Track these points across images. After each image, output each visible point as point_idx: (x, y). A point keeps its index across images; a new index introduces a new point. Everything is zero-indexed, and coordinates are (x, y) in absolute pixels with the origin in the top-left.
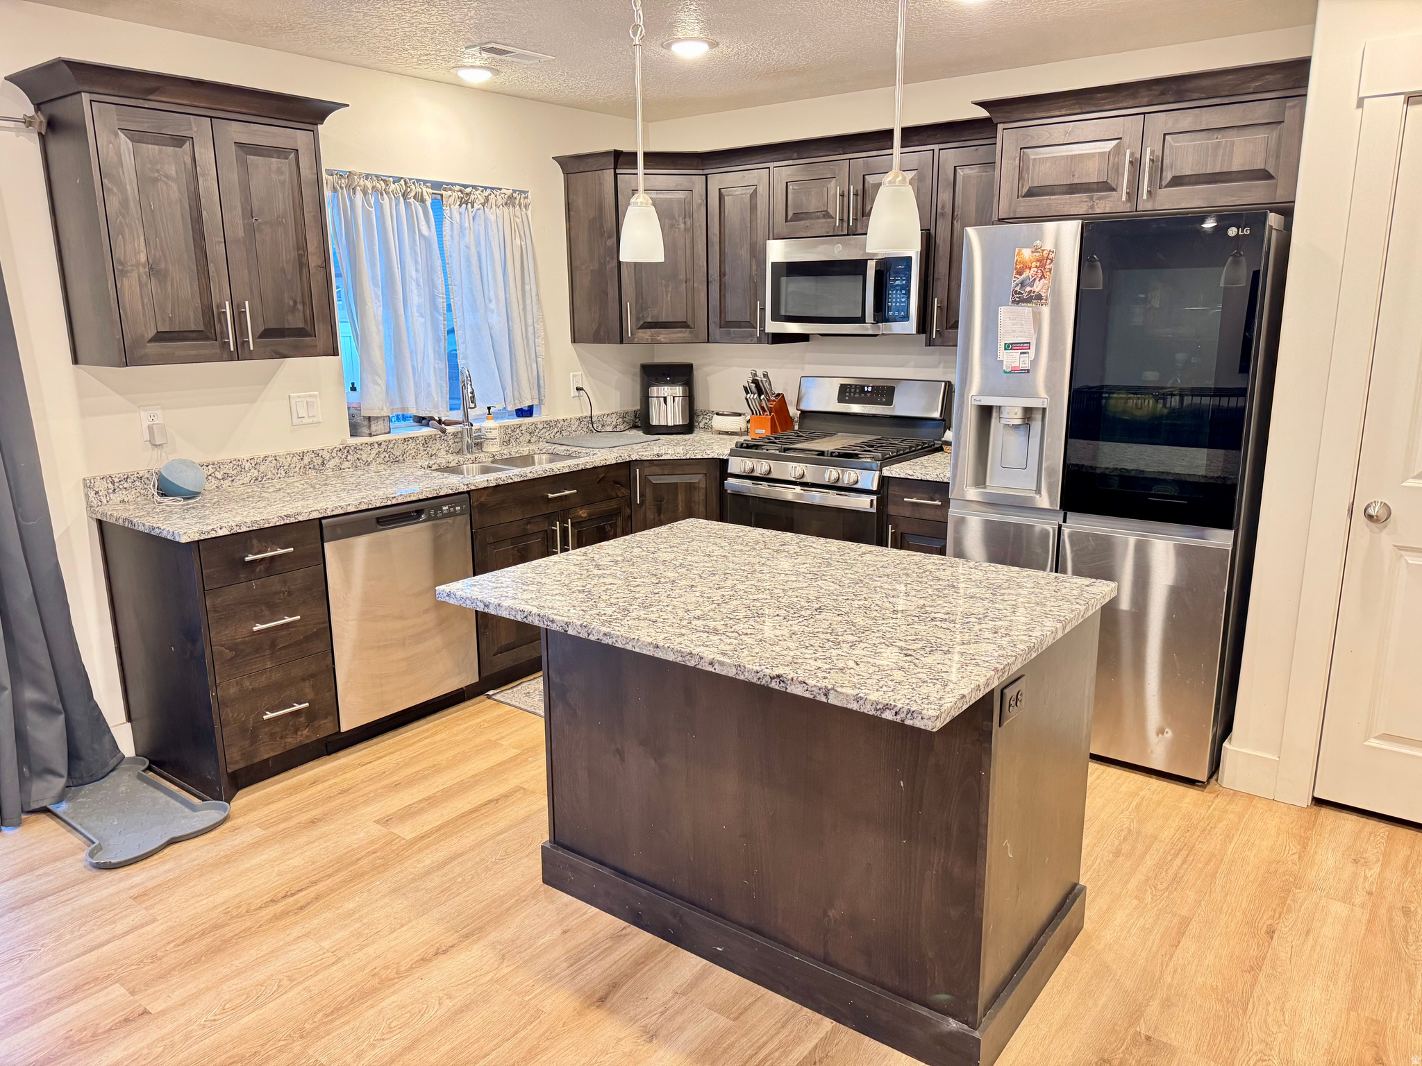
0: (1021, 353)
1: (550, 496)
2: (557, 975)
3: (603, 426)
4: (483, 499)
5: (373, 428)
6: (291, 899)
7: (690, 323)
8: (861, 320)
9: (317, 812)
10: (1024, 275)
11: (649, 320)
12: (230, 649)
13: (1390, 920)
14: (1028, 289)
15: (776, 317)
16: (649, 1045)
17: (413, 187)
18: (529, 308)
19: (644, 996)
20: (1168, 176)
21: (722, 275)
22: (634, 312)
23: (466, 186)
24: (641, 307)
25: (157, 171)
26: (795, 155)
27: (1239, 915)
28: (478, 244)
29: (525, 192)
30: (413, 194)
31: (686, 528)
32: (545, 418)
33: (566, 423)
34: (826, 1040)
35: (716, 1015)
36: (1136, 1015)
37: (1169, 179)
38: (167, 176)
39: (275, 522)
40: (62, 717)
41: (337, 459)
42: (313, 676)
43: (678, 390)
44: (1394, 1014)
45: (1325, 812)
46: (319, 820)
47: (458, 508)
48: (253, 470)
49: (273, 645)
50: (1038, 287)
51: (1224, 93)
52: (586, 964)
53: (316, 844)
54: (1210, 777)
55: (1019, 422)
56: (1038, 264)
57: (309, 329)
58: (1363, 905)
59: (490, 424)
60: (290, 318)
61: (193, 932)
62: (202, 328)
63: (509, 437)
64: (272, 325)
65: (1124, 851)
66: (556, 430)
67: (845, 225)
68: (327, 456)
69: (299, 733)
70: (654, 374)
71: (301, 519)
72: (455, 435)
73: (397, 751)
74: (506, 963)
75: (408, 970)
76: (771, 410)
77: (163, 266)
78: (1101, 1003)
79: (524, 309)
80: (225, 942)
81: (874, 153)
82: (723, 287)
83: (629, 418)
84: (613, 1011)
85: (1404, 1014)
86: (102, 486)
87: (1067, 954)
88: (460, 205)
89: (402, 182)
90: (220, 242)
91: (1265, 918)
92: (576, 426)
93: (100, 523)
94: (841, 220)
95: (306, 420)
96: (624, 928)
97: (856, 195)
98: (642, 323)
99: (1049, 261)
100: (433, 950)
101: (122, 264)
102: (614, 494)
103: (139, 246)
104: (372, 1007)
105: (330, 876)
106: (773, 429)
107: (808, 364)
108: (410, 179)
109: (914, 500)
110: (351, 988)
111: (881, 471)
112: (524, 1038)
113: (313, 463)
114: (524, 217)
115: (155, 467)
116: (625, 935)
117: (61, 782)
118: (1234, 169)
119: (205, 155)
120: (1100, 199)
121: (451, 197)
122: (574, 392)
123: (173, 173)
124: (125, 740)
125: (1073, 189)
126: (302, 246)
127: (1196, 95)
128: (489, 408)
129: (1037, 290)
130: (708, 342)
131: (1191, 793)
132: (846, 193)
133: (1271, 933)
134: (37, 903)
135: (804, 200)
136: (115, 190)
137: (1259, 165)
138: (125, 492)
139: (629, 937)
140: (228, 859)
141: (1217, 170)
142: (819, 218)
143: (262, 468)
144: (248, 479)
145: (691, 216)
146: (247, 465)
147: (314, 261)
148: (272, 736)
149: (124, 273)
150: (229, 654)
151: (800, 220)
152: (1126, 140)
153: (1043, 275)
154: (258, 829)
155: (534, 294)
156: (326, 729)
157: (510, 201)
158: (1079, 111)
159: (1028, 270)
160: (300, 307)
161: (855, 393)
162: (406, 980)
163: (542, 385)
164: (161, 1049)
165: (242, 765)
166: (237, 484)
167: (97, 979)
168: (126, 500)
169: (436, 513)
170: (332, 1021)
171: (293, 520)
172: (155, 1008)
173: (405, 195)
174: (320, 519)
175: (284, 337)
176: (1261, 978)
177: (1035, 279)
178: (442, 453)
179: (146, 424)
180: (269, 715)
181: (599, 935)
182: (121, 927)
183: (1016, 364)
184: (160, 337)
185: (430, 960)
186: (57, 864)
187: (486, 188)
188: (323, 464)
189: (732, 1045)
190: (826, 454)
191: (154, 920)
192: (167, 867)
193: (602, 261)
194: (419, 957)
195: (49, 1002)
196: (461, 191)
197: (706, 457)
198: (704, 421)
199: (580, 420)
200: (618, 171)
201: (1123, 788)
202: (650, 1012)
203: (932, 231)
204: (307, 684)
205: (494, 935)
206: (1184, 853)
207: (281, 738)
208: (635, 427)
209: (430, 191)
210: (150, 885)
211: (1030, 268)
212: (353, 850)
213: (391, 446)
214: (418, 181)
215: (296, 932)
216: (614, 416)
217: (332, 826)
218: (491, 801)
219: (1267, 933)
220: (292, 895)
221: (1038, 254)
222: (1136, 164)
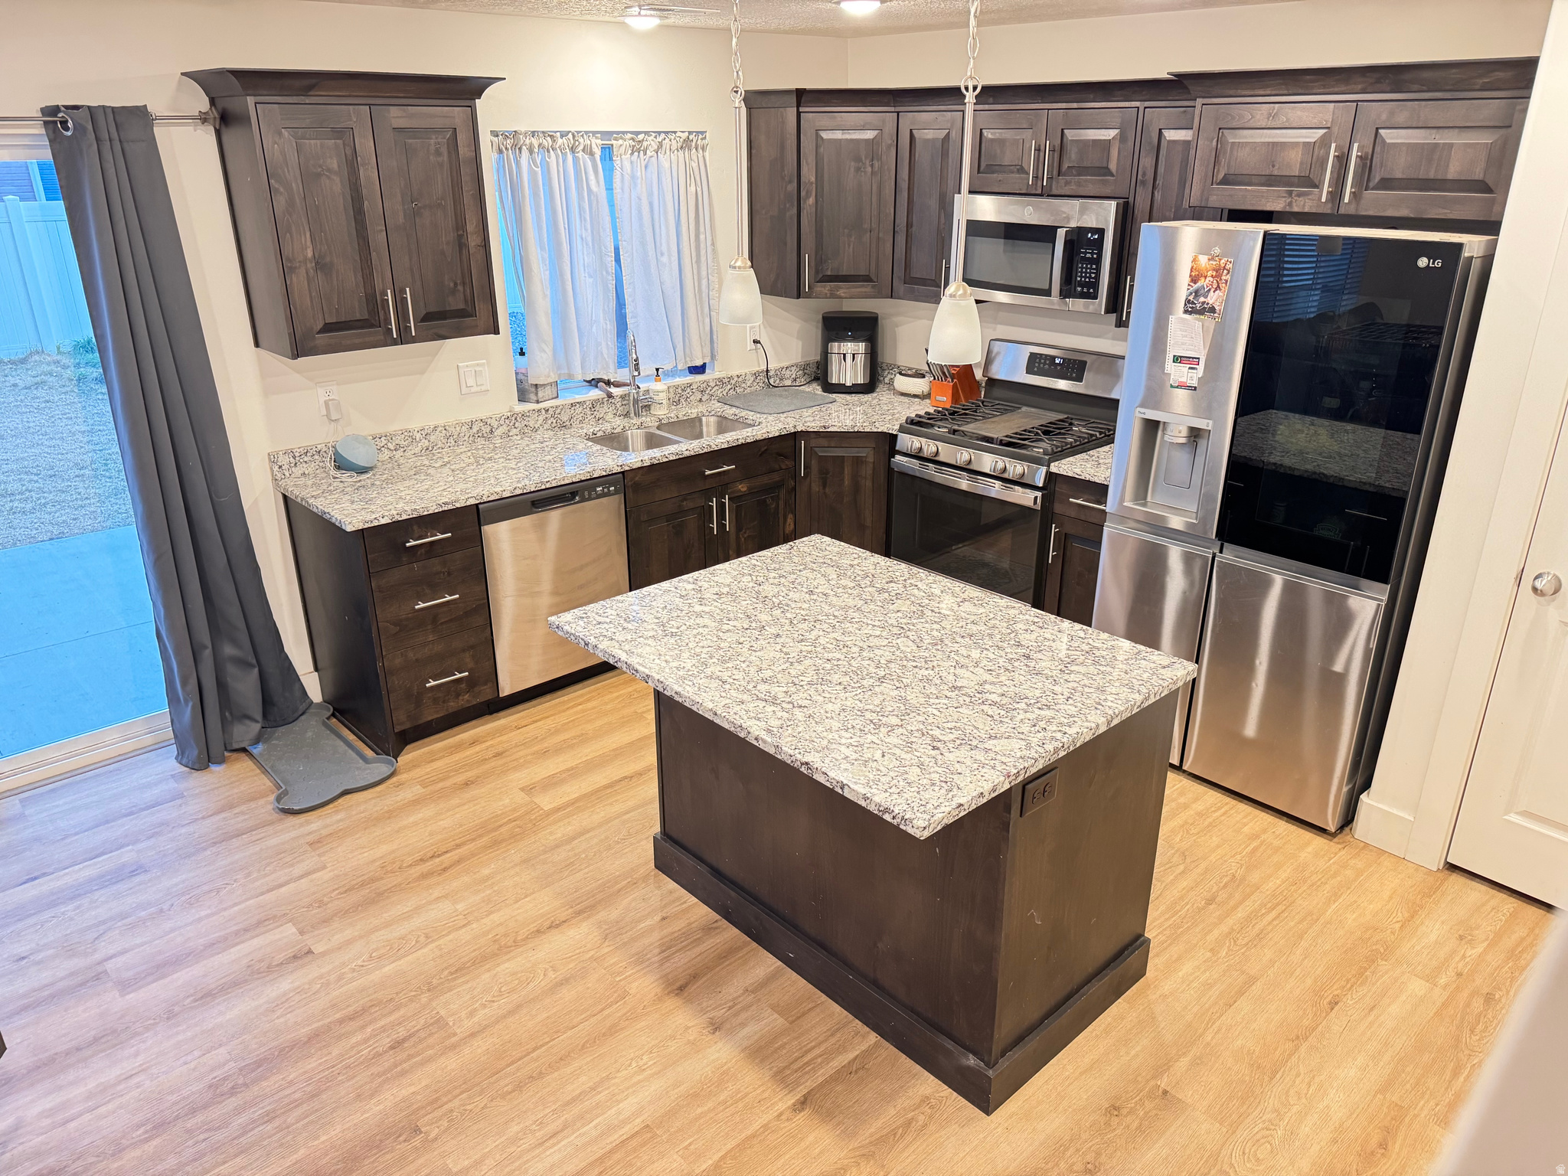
0: (1190, 368)
1: (708, 472)
2: (649, 959)
3: (781, 380)
4: (637, 479)
5: (540, 394)
6: (437, 860)
7: (873, 277)
8: (1047, 293)
9: (470, 775)
10: (1199, 284)
11: (829, 273)
12: (395, 624)
13: (1468, 1005)
14: (1202, 299)
16: (711, 1037)
17: (581, 140)
18: (703, 259)
19: (719, 989)
20: (1376, 178)
21: (909, 225)
22: (813, 264)
23: (638, 133)
24: (819, 262)
25: (320, 166)
26: (991, 100)
27: (1309, 981)
28: (650, 194)
29: (702, 133)
30: (581, 147)
31: (806, 549)
32: (717, 375)
33: (740, 379)
34: (866, 1054)
35: (776, 1016)
36: (1163, 1067)
37: (1377, 181)
38: (329, 170)
39: (433, 509)
40: (256, 670)
41: (505, 427)
42: (472, 647)
43: (861, 347)
44: (1422, 1102)
45: (1457, 879)
46: (473, 783)
47: (612, 488)
48: (424, 440)
49: (435, 619)
50: (1213, 299)
51: (1448, 88)
52: (673, 954)
53: (466, 807)
54: (1341, 828)
55: (1183, 440)
56: (1214, 274)
57: (469, 309)
58: (1445, 987)
59: (660, 386)
60: (450, 299)
61: (355, 882)
62: (366, 317)
63: (678, 397)
64: (433, 309)
65: (1218, 899)
66: (729, 387)
67: (1040, 183)
68: (495, 424)
69: (461, 698)
70: (837, 326)
71: (458, 505)
72: (623, 397)
73: (552, 715)
74: (607, 943)
75: (523, 940)
76: (953, 377)
77: (328, 259)
78: (1133, 1053)
79: (698, 261)
80: (380, 894)
81: (1075, 105)
82: (909, 239)
83: (812, 369)
84: (689, 1000)
85: (1432, 1103)
86: (284, 460)
87: (1119, 1000)
88: (632, 154)
89: (570, 135)
90: (381, 231)
91: (1335, 987)
92: (751, 382)
93: (285, 497)
94: (1036, 177)
95: (473, 390)
96: (716, 921)
97: (1052, 150)
98: (821, 276)
99: (1225, 271)
100: (547, 924)
101: (288, 260)
102: (777, 467)
103: (306, 241)
104: (489, 970)
105: (474, 840)
106: (955, 398)
107: (1001, 324)
108: (578, 132)
109: (1079, 501)
110: (475, 950)
111: (1049, 466)
112: (609, 1016)
113: (483, 432)
114: (701, 160)
115: (331, 440)
116: (716, 928)
117: (256, 727)
118: (1450, 176)
119: (365, 145)
120: (1300, 195)
121: (621, 146)
122: (753, 346)
123: (335, 166)
124: (313, 687)
126: (460, 226)
127: (1416, 87)
128: (657, 370)
129: (1211, 302)
130: (892, 297)
131: (1318, 842)
132: (1042, 148)
133: (1333, 1004)
134: (234, 840)
135: (998, 151)
136: (282, 190)
137: (1478, 174)
138: (304, 465)
139: (718, 930)
140: (390, 815)
141: (1432, 175)
142: (1013, 173)
143: (432, 438)
144: (420, 448)
145: (880, 159)
146: (418, 436)
147: (473, 241)
148: (435, 700)
149: (292, 269)
150: (394, 629)
151: (993, 173)
152: (1335, 130)
153: (1218, 286)
154: (419, 787)
155: (709, 243)
156: (486, 694)
157: (686, 145)
158: (1286, 92)
159: (1203, 279)
160: (460, 288)
161: (1045, 364)
162: (521, 949)
163: (715, 340)
164: (319, 986)
165: (407, 726)
166: (408, 454)
167: (275, 917)
168: (306, 472)
169: (590, 494)
170: (455, 979)
171: (450, 507)
172: (318, 949)
173: (573, 150)
174: (477, 505)
175: (445, 319)
176: (1303, 1049)
177: (1210, 290)
178: (610, 416)
179: (322, 401)
180: (433, 683)
181: (693, 925)
182: (298, 870)
183: (1184, 380)
184: (328, 328)
185: (544, 933)
186: (251, 803)
187: (659, 133)
188: (492, 432)
189: (782, 1046)
190: (995, 441)
191: (324, 867)
192: (339, 817)
193: (782, 207)
194: (535, 929)
195: (237, 933)
196: (633, 139)
197: (876, 430)
198: (889, 376)
199: (756, 375)
200: (801, 109)
201: (1246, 829)
202: (720, 1005)
203: (1131, 200)
204: (467, 654)
205: (602, 915)
206: (1281, 908)
207: (444, 702)
208: (816, 379)
209: (599, 142)
210: (324, 832)
211: (1206, 277)
212: (497, 816)
213: (558, 411)
214: (587, 133)
215: (436, 893)
216: (793, 369)
217: (483, 790)
218: (626, 778)
219: (1330, 1003)
220: (439, 856)
221: (1214, 263)
222: (1343, 160)
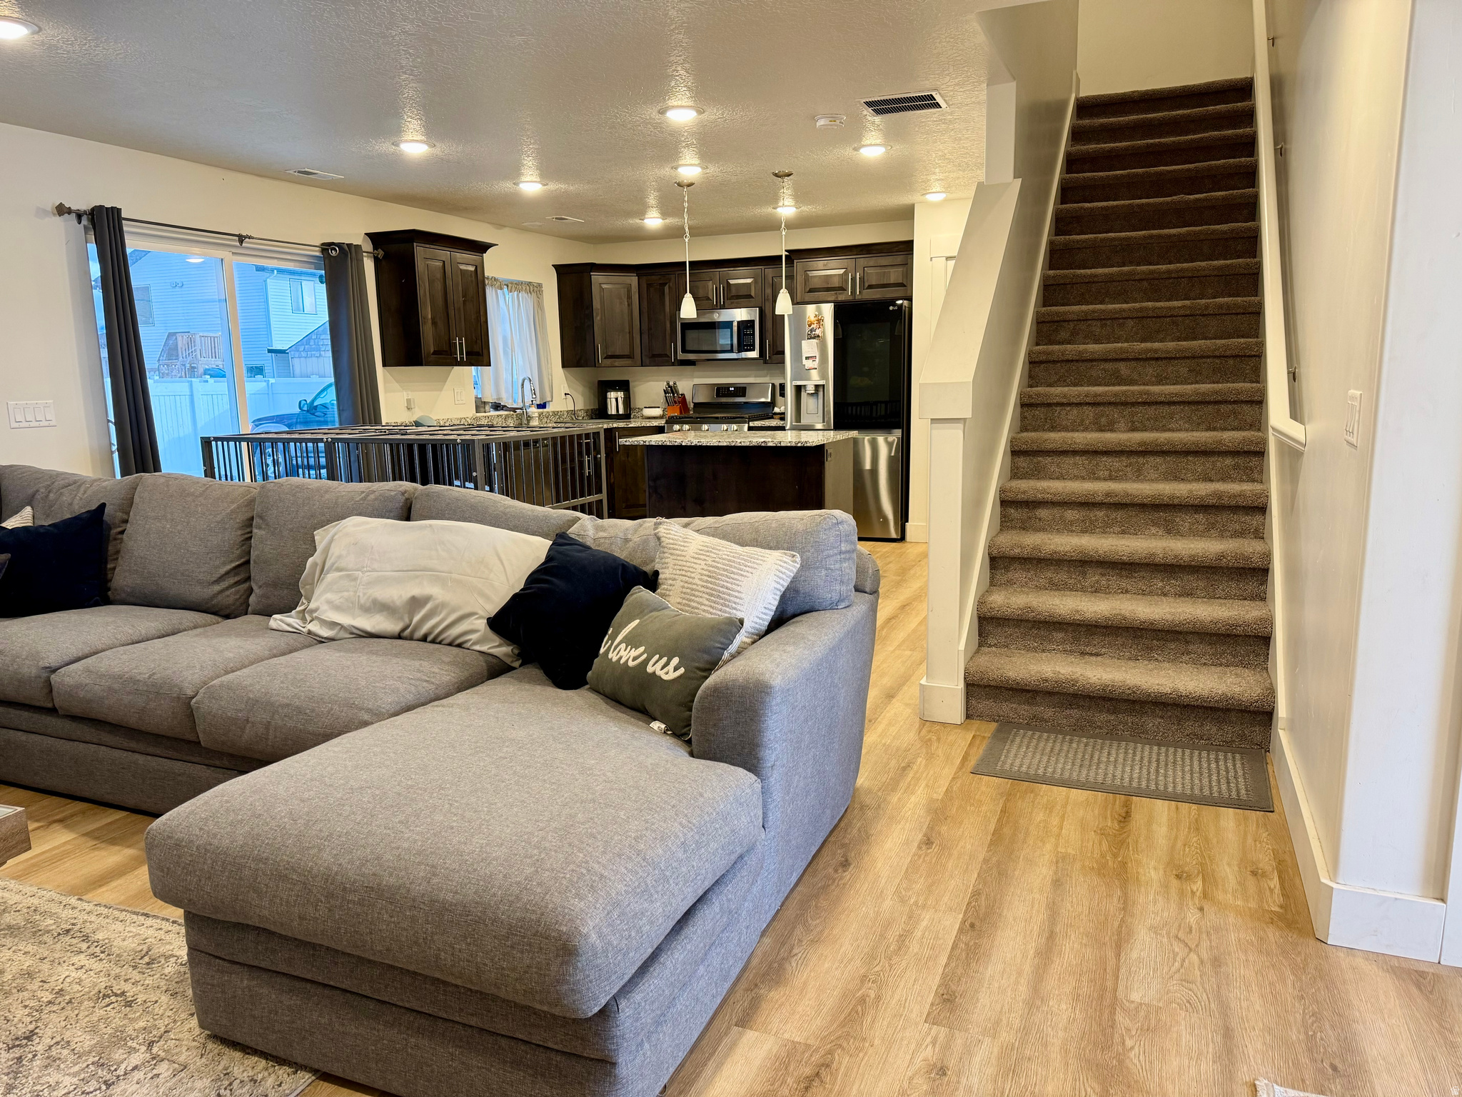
3: (578, 416)
5: (485, 408)
7: (632, 355)
8: (731, 351)
10: (811, 327)
11: (609, 354)
15: (684, 351)
17: (497, 282)
20: (866, 285)
21: (649, 329)
22: (602, 349)
23: (517, 281)
24: (606, 347)
25: (435, 277)
29: (541, 285)
32: (552, 409)
33: (561, 413)
38: (437, 279)
43: (620, 395)
50: (818, 332)
51: (886, 253)
54: (901, 539)
55: (813, 392)
56: (817, 322)
57: (481, 353)
60: (476, 347)
62: (447, 350)
66: (557, 417)
67: (719, 304)
70: (607, 385)
76: (679, 403)
77: (436, 320)
81: (732, 268)
82: (650, 336)
83: (589, 413)
90: (453, 309)
92: (566, 415)
94: (716, 301)
95: (459, 402)
97: (723, 288)
98: (606, 355)
99: (821, 320)
101: (424, 319)
103: (429, 311)
106: (681, 413)
107: (694, 376)
108: (498, 278)
118: (891, 283)
119: (448, 269)
120: (840, 294)
122: (565, 396)
125: (828, 289)
126: (478, 312)
127: (875, 253)
128: (532, 401)
129: (817, 334)
130: (641, 365)
131: (895, 543)
132: (718, 288)
135: (696, 291)
136: (422, 285)
137: (901, 282)
141: (886, 283)
142: (703, 300)
145: (629, 297)
149: (425, 323)
152: (849, 269)
157: (534, 289)
160: (478, 341)
161: (725, 392)
175: (475, 359)
177: (815, 329)
179: (406, 398)
184: (435, 353)
187: (525, 282)
193: (582, 322)
196: (515, 284)
197: (652, 425)
199: (566, 412)
200: (591, 273)
208: (596, 415)
211: (814, 324)
216: (583, 410)
222: (854, 280)
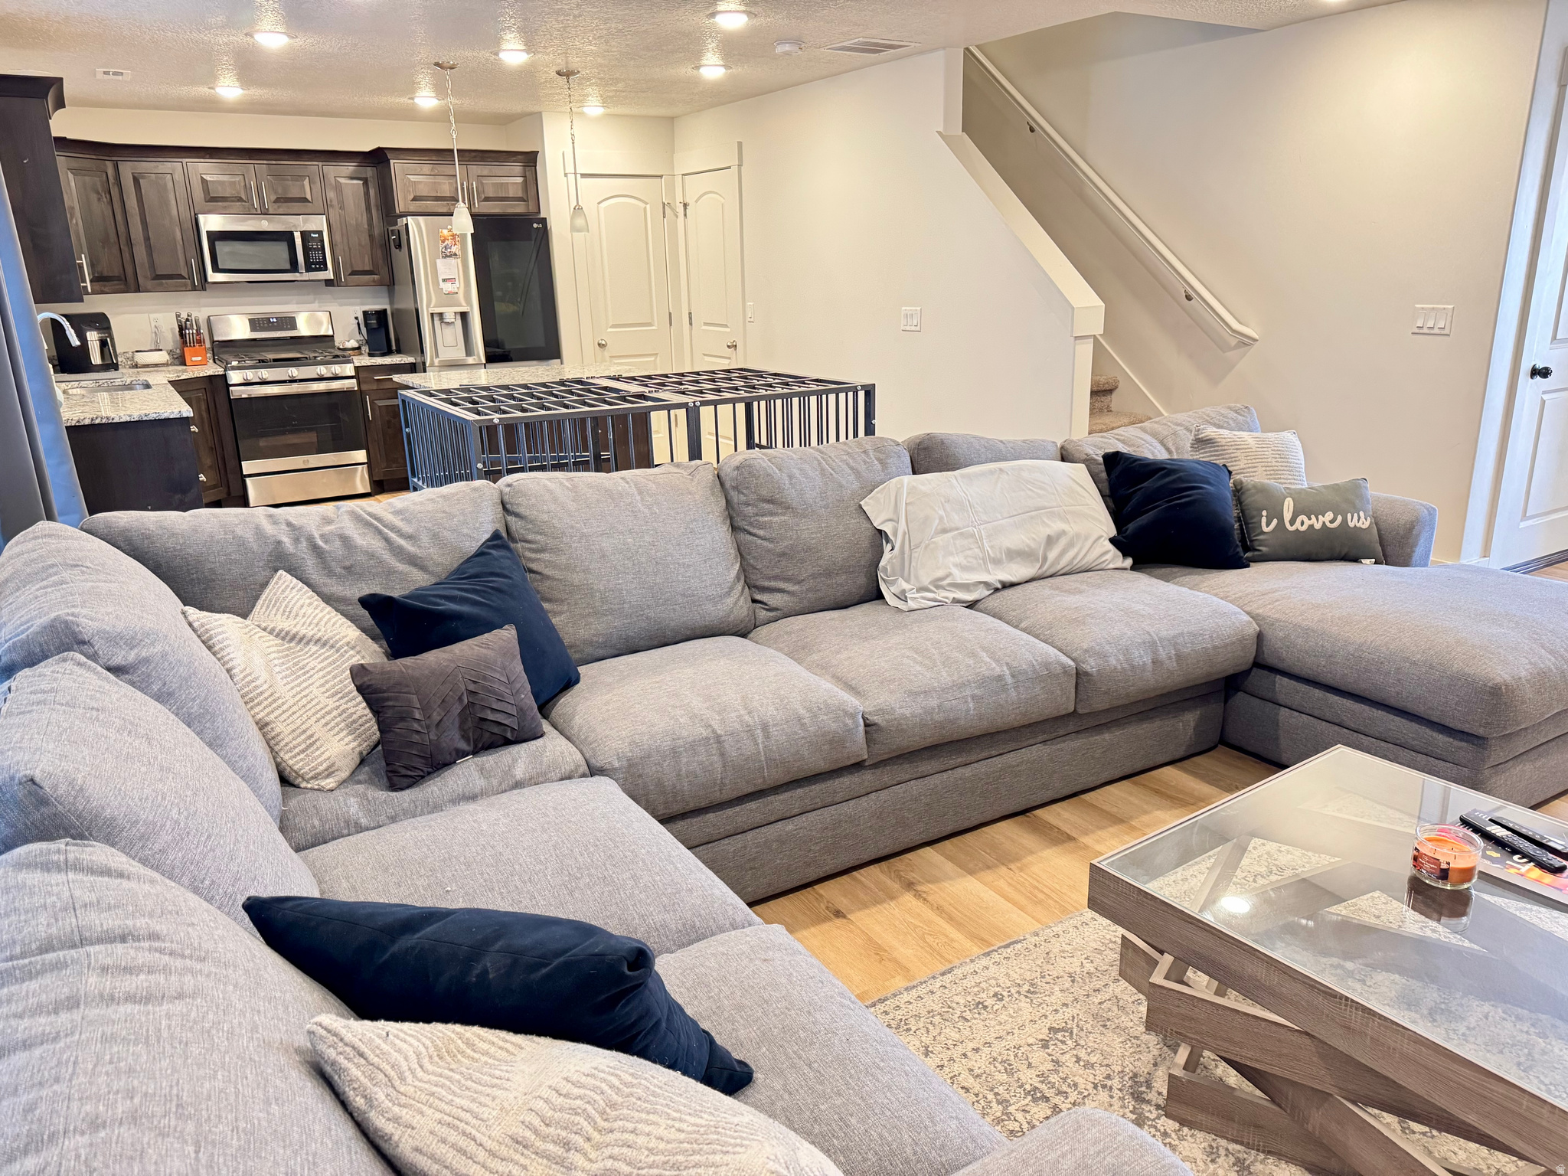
0: (451, 284)
7: (123, 277)
8: (291, 271)
10: (446, 243)
11: (97, 275)
14: (449, 250)
15: (216, 269)
20: (483, 197)
21: (147, 239)
26: (207, 156)
56: (452, 238)
82: (149, 248)
97: (266, 188)
109: (380, 378)
111: (354, 363)
118: (510, 195)
125: (437, 198)
127: (489, 160)
129: (453, 251)
132: (257, 187)
135: (221, 188)
137: (521, 194)
141: (504, 195)
142: (234, 201)
151: (222, 201)
153: (455, 243)
161: (263, 324)
177: (452, 245)
183: (450, 290)
203: (326, 215)
211: (448, 240)
221: (451, 232)
